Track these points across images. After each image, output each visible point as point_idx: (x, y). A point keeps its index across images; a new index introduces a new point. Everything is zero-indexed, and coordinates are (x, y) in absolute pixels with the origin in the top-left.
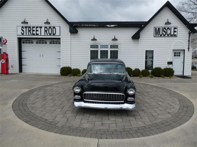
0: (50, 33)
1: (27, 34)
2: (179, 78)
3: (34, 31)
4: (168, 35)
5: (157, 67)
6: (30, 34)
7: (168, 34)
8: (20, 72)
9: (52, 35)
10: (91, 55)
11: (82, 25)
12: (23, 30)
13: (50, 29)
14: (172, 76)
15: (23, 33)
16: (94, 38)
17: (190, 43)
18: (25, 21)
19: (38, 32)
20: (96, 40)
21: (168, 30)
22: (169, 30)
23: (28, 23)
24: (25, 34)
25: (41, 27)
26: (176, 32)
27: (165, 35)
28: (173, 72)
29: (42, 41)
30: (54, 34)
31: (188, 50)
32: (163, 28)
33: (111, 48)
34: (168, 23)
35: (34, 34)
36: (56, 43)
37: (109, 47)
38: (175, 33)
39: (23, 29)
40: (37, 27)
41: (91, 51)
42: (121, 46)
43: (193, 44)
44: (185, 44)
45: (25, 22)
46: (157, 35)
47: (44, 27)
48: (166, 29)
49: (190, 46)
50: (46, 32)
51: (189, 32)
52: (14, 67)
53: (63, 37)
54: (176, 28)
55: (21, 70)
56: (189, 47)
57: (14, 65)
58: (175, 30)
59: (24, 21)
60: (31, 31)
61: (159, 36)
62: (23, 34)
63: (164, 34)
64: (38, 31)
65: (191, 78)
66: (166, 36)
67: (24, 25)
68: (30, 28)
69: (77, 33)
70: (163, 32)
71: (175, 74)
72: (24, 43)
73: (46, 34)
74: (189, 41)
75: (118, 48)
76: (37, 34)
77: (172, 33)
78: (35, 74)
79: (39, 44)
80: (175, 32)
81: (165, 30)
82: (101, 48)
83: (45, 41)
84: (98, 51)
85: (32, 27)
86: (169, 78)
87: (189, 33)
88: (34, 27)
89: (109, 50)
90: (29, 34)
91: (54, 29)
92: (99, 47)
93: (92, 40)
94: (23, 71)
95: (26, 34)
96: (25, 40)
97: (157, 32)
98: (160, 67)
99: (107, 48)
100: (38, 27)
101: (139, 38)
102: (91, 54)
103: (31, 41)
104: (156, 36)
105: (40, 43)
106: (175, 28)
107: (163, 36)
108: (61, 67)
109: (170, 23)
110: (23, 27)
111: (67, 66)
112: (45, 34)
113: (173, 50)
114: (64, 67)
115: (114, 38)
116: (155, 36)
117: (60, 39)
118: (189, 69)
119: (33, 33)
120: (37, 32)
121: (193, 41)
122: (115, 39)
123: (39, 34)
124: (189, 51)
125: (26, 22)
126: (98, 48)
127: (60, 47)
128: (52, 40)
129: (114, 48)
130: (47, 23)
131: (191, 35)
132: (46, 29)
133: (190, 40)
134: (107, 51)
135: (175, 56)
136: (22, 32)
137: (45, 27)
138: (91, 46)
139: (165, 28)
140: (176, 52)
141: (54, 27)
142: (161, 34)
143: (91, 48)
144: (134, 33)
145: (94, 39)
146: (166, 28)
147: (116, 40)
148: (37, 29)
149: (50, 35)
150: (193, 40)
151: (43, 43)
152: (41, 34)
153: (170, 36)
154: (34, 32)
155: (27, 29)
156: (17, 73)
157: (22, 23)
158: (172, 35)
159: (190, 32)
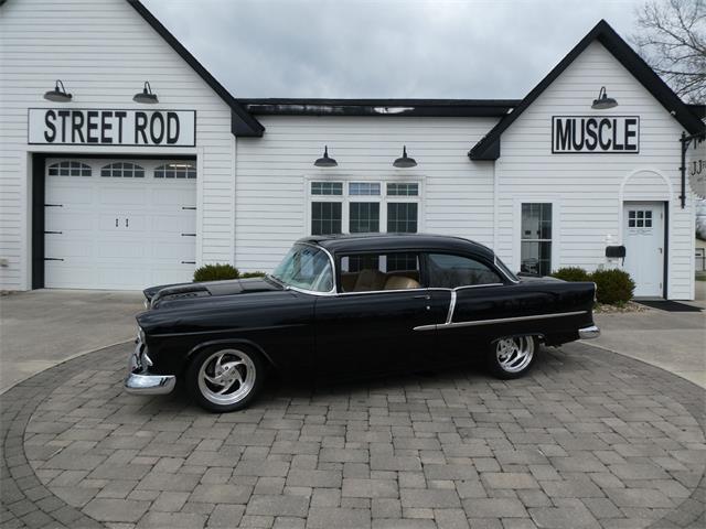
0: (157, 136)
1: (68, 140)
2: (654, 311)
3: (95, 126)
4: (605, 147)
5: (567, 267)
6: (78, 140)
7: (605, 142)
8: (34, 287)
9: (164, 142)
10: (313, 222)
11: (281, 107)
12: (50, 125)
13: (157, 121)
14: (625, 301)
15: (50, 134)
16: (326, 155)
17: (687, 176)
18: (61, 90)
19: (108, 133)
20: (333, 162)
21: (605, 126)
22: (610, 127)
23: (70, 96)
24: (58, 139)
25: (121, 115)
26: (633, 134)
27: (594, 146)
28: (631, 286)
29: (123, 165)
30: (172, 141)
31: (679, 201)
32: (586, 120)
33: (389, 193)
34: (604, 101)
35: (93, 141)
36: (181, 175)
37: (384, 189)
38: (632, 141)
39: (50, 118)
40: (107, 114)
41: (315, 206)
42: (430, 188)
43: (699, 180)
44: (669, 182)
45: (58, 94)
46: (564, 148)
47: (134, 113)
48: (598, 124)
49: (687, 188)
50: (140, 133)
51: (683, 136)
52: (12, 267)
53: (207, 150)
54: (633, 122)
55: (38, 279)
56: (683, 192)
57: (11, 260)
58: (631, 128)
59: (57, 88)
60: (84, 129)
61: (573, 150)
62: (50, 140)
63: (592, 142)
64: (109, 126)
65: (697, 309)
66: (598, 148)
67: (57, 105)
68: (81, 115)
69: (261, 136)
70: (587, 136)
71: (637, 293)
72: (53, 173)
73: (141, 141)
74: (683, 169)
75: (416, 193)
76: (107, 141)
77: (620, 140)
78: (94, 296)
79: (112, 179)
80: (629, 134)
81: (592, 127)
82: (352, 193)
83: (137, 167)
84: (340, 204)
85: (85, 114)
86: (615, 308)
87: (684, 140)
88: (95, 114)
89: (384, 200)
90: (73, 140)
91: (173, 120)
92: (346, 189)
93: (319, 162)
94: (46, 284)
95: (64, 140)
96: (59, 161)
97: (565, 136)
98: (581, 267)
99: (378, 192)
100: (109, 114)
101: (498, 156)
102: (313, 217)
103: (84, 166)
104: (560, 150)
105: (117, 174)
106: (629, 122)
107: (585, 149)
108: (198, 266)
109: (612, 103)
110: (50, 113)
111: (222, 264)
112: (136, 141)
113: (625, 203)
114: (209, 267)
115: (401, 156)
116: (558, 148)
117: (193, 158)
118: (687, 275)
119: (92, 135)
120: (107, 131)
121: (698, 168)
122: (405, 161)
123: (115, 141)
124: (683, 205)
125: (64, 95)
126: (340, 193)
127: (195, 190)
128: (163, 163)
129: (403, 193)
130: (147, 96)
131: (692, 144)
132: (141, 121)
133: (687, 166)
134: (376, 206)
135: (632, 224)
136: (46, 133)
137: (139, 115)
138: (314, 185)
139: (592, 121)
140: (637, 209)
141: (172, 115)
142: (578, 142)
143: (314, 192)
144: (479, 139)
145: (326, 161)
146: (599, 121)
147: (411, 162)
148: (108, 120)
149: (157, 142)
150: (698, 164)
151: (128, 174)
152: (120, 141)
153: (611, 149)
154: (96, 133)
155: (69, 120)
156: (24, 289)
157: (50, 96)
158: (620, 147)
159: (688, 135)
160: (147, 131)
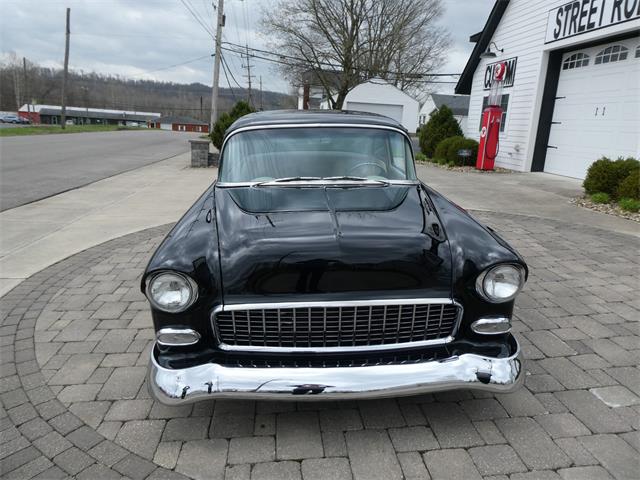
0: (629, 10)
8: (534, 169)
12: (559, 22)
29: (612, 49)
52: (521, 151)
72: (566, 67)
83: (624, 49)
105: (606, 60)
160: (622, 6)
